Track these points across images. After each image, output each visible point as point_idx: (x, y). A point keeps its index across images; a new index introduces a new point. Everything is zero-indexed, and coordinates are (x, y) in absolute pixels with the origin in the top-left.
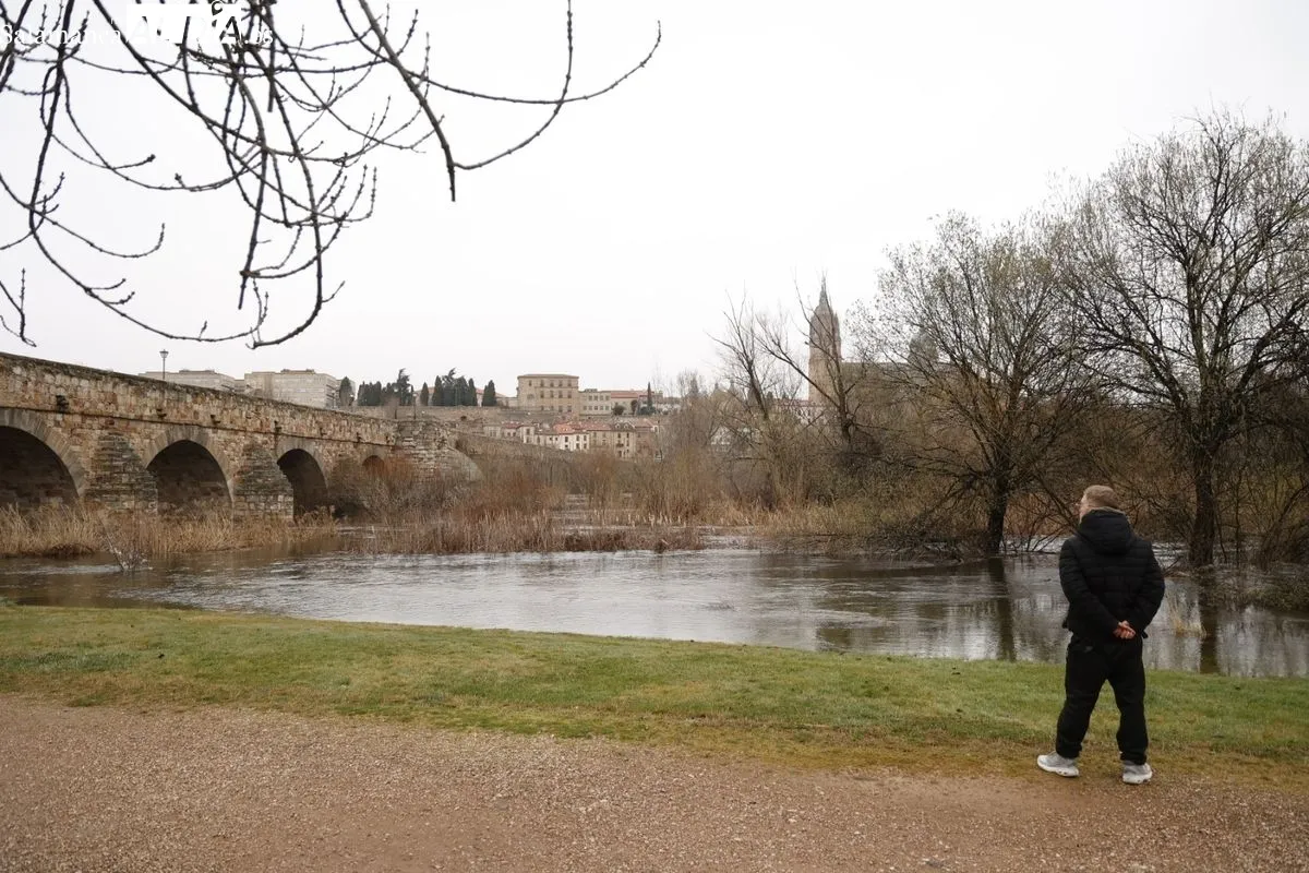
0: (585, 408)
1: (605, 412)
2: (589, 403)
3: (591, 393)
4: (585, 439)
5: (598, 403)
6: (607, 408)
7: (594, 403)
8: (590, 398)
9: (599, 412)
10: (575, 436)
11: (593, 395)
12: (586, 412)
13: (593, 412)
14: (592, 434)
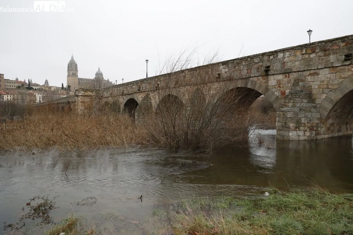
0: (6, 86)
1: (14, 87)
2: (7, 84)
3: (8, 81)
4: (10, 97)
5: (11, 84)
6: (15, 86)
7: (9, 84)
8: (8, 82)
9: (11, 87)
10: (6, 96)
11: (9, 81)
12: (7, 87)
13: (9, 87)
14: (13, 95)
